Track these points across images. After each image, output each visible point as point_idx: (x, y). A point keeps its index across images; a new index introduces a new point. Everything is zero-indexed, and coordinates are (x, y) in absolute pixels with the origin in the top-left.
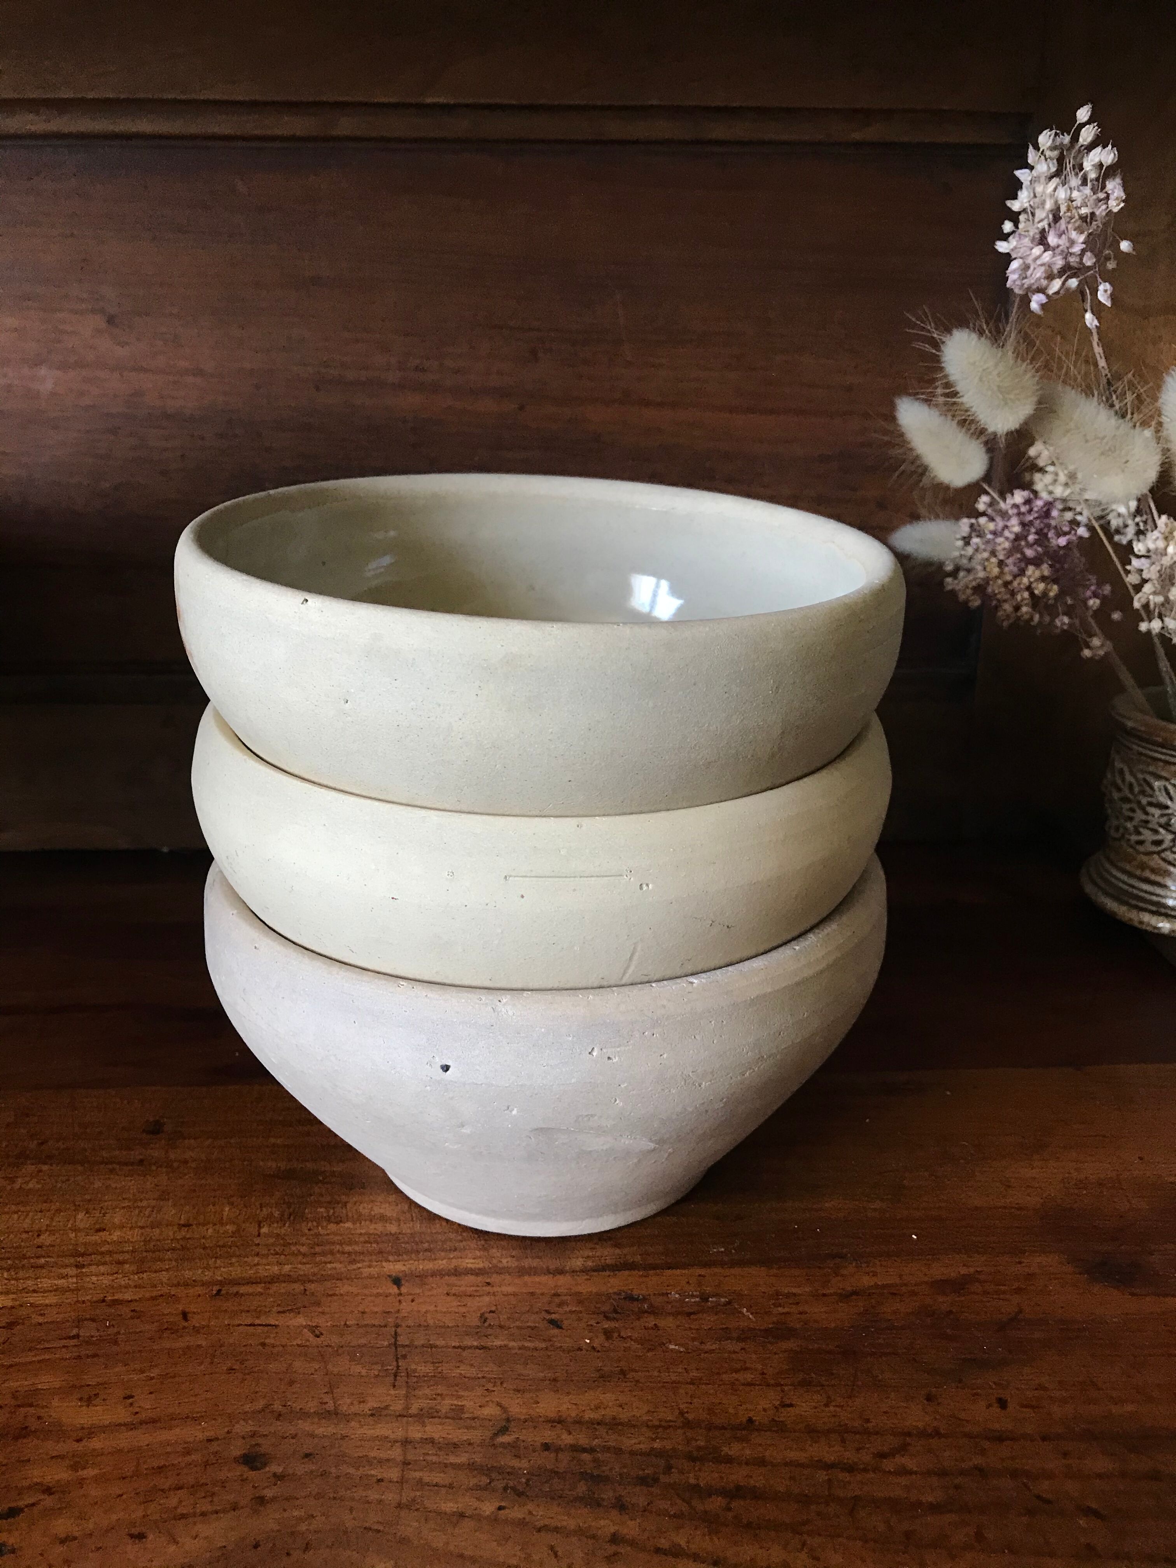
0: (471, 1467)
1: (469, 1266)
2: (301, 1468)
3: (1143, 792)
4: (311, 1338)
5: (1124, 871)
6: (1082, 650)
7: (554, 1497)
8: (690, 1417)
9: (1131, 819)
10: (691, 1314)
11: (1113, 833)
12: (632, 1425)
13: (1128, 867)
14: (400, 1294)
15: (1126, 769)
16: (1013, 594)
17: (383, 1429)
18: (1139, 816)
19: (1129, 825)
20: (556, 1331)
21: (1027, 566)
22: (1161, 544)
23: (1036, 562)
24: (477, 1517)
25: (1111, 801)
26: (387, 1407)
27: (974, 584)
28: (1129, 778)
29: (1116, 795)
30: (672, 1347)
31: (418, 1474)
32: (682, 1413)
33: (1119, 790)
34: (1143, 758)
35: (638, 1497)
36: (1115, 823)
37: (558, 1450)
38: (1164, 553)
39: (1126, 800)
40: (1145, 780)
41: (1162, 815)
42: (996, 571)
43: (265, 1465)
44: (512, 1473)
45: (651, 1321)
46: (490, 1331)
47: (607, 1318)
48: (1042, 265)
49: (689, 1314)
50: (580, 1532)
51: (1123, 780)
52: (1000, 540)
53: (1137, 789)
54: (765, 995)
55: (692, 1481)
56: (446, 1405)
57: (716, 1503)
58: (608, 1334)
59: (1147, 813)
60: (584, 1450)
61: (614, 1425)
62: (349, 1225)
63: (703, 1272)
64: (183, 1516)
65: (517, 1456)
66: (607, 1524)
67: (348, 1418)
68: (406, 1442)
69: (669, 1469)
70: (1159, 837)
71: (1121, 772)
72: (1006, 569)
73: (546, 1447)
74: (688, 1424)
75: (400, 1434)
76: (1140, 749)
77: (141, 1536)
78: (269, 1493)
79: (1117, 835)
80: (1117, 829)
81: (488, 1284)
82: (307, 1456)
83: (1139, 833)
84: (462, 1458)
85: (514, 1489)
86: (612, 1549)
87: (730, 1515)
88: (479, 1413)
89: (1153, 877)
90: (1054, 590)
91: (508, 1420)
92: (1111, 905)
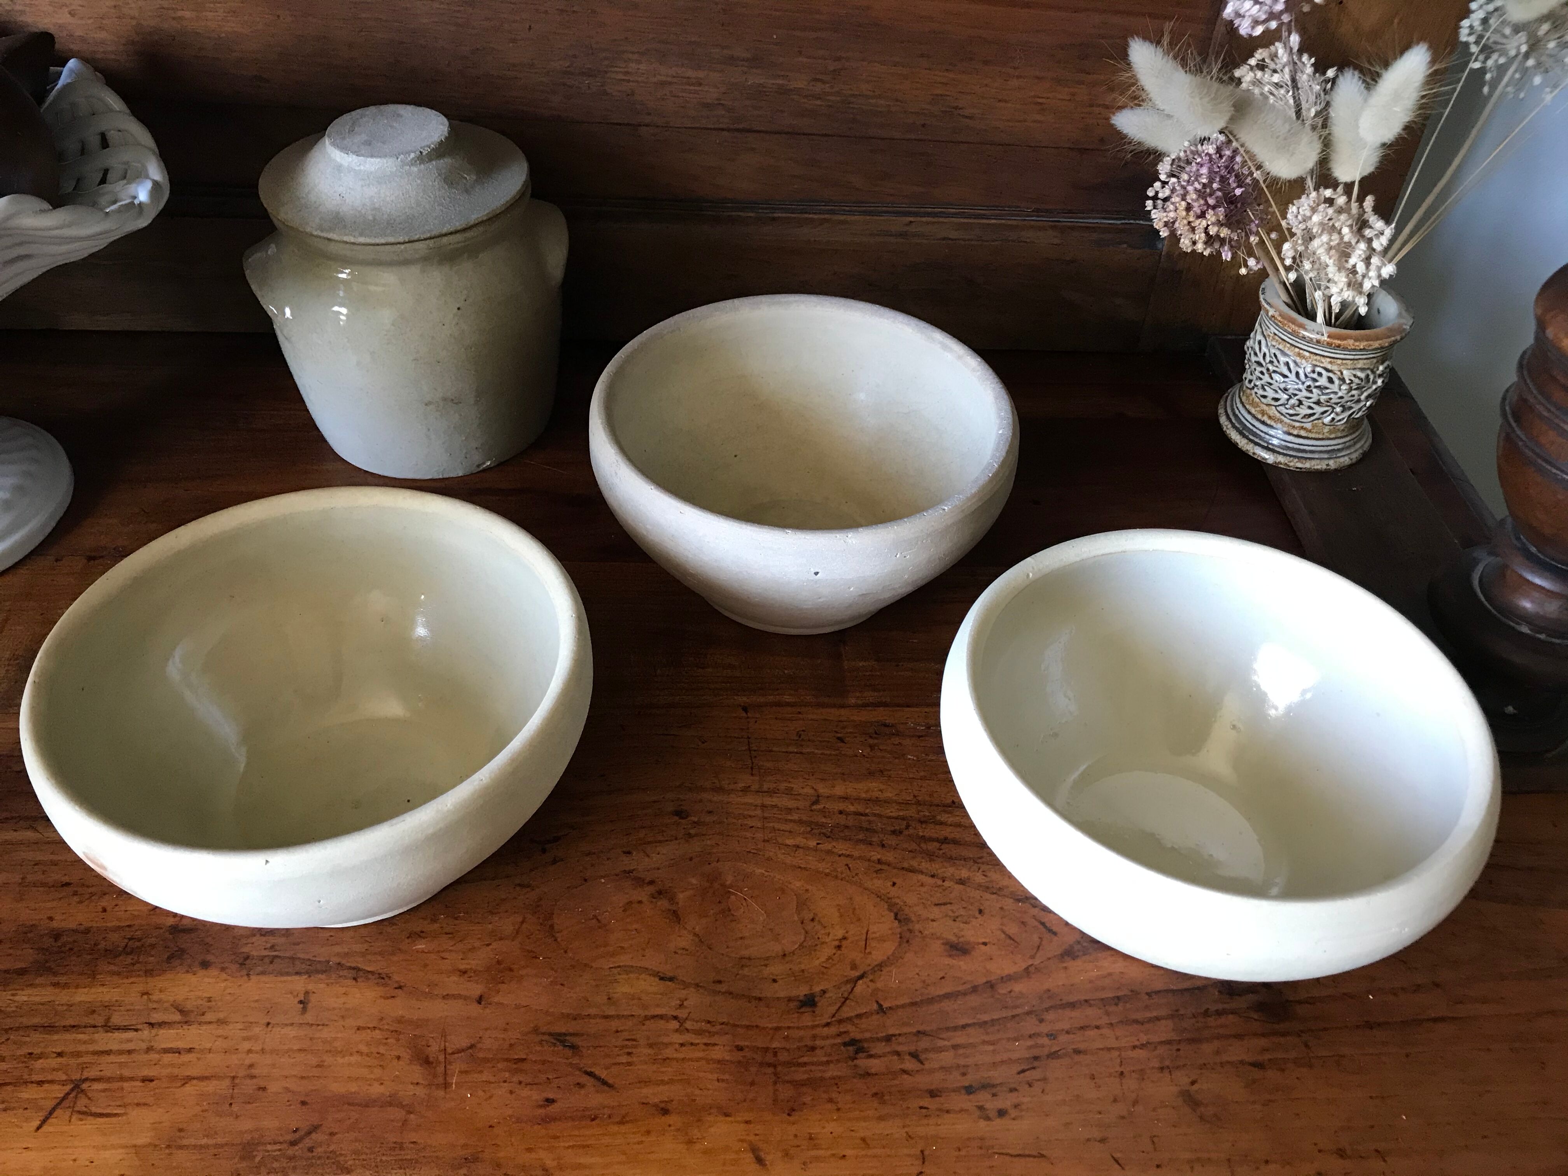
0: (800, 822)
1: (787, 700)
2: (708, 819)
3: (1271, 362)
4: (700, 743)
5: (1251, 414)
6: (1240, 267)
7: (846, 839)
8: (920, 798)
9: (1261, 379)
10: (922, 736)
11: (1247, 382)
12: (887, 801)
13: (1253, 411)
14: (748, 718)
15: (1263, 342)
16: (1193, 230)
17: (749, 799)
18: (1266, 378)
19: (1258, 383)
20: (842, 744)
21: (1207, 210)
22: (1308, 214)
23: (1215, 208)
24: (808, 848)
25: (1249, 360)
26: (749, 787)
27: (1165, 219)
28: (1264, 349)
29: (1253, 359)
30: (910, 757)
31: (771, 825)
32: (915, 796)
33: (1256, 354)
34: (1277, 338)
35: (892, 840)
36: (1249, 377)
37: (847, 814)
38: (1310, 219)
39: (1259, 364)
40: (1275, 355)
41: (1284, 382)
42: (1184, 212)
43: (687, 817)
44: (823, 825)
45: (896, 740)
46: (803, 743)
47: (871, 737)
48: (1249, 16)
49: (919, 737)
50: (860, 858)
51: (1260, 349)
52: (1191, 187)
53: (1268, 359)
55: (921, 834)
56: (783, 786)
57: (932, 846)
58: (872, 747)
59: (1272, 378)
60: (862, 815)
61: (877, 801)
62: (710, 670)
63: (927, 710)
64: (649, 843)
65: (825, 817)
66: (876, 855)
67: (729, 792)
68: (763, 806)
69: (907, 827)
70: (1277, 396)
71: (1260, 342)
72: (1191, 213)
73: (841, 812)
74: (918, 803)
75: (759, 802)
76: (1277, 332)
77: (629, 853)
78: (692, 832)
79: (1249, 386)
80: (1250, 381)
81: (800, 713)
82: (710, 812)
83: (1265, 390)
84: (795, 817)
85: (824, 834)
86: (879, 867)
87: (941, 852)
88: (801, 791)
89: (1269, 422)
90: (1225, 230)
91: (818, 796)
92: (1234, 436)
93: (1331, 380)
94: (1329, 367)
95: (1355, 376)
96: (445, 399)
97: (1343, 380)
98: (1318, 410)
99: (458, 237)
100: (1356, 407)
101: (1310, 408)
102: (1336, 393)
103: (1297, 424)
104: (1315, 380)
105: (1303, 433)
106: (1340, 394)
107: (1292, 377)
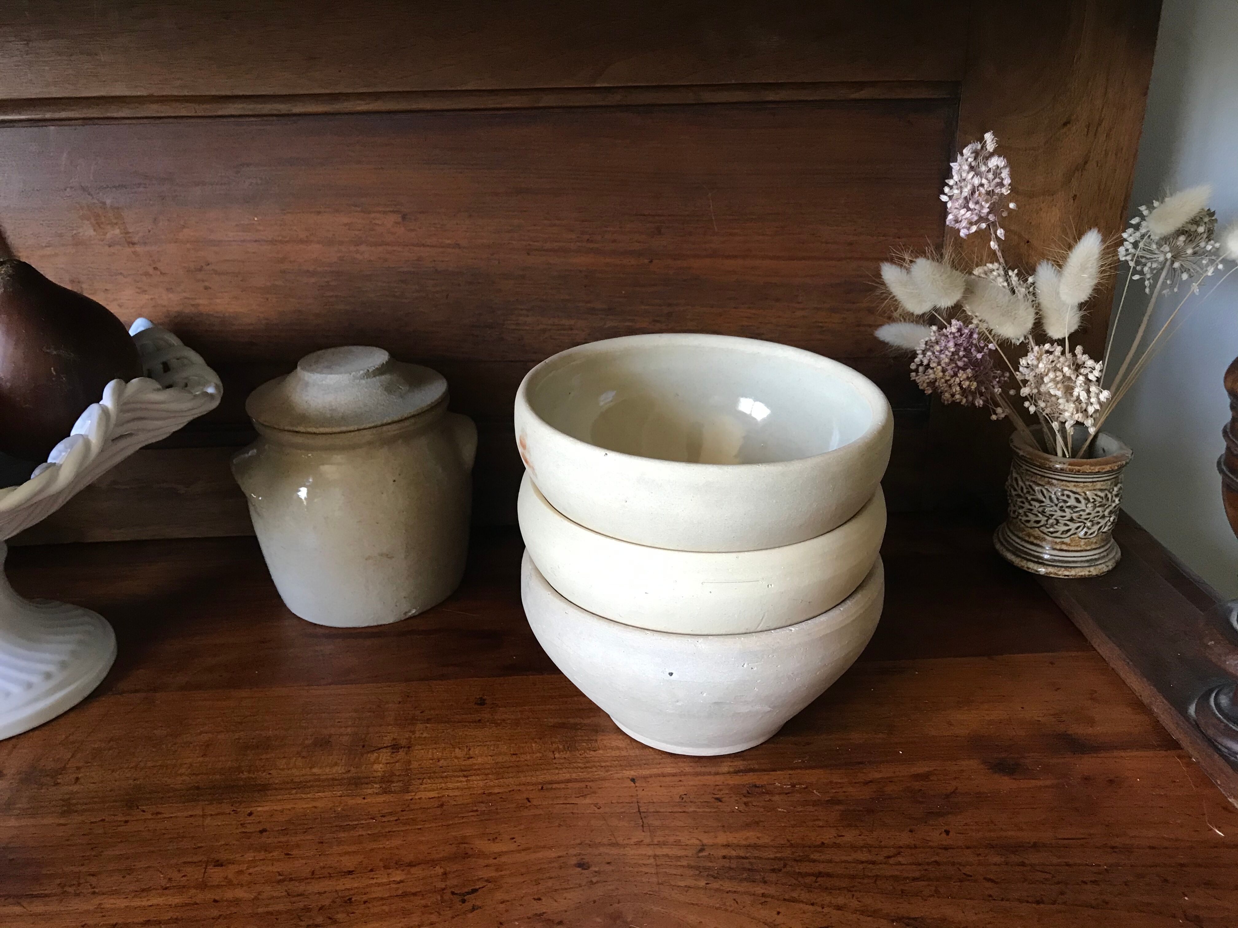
0: (690, 867)
1: (669, 772)
2: (609, 868)
3: (1028, 492)
4: (596, 809)
5: (1019, 538)
6: (991, 415)
7: (731, 879)
8: (792, 842)
9: (1023, 507)
10: (789, 793)
11: (1012, 514)
12: (765, 846)
13: (1020, 535)
14: (636, 787)
15: (1019, 479)
16: (950, 386)
17: (643, 850)
18: (1027, 505)
19: (1021, 511)
20: (720, 803)
21: (959, 371)
22: (1035, 362)
23: (964, 369)
24: (699, 888)
25: (1011, 495)
26: (642, 841)
27: (928, 381)
28: (1020, 483)
29: (1014, 493)
30: (780, 810)
31: (664, 870)
32: (788, 841)
33: (1015, 490)
34: (1029, 473)
35: (773, 877)
36: (1013, 508)
37: (730, 858)
38: (1037, 366)
39: (1019, 496)
40: (1030, 486)
41: (1040, 506)
42: (941, 374)
43: (589, 867)
44: (709, 869)
45: (767, 797)
46: (686, 804)
47: (745, 796)
48: (965, 219)
49: (787, 794)
50: (746, 893)
51: (1018, 484)
52: (943, 356)
53: (1025, 491)
54: (827, 635)
55: (797, 871)
56: (671, 839)
57: (808, 880)
58: (746, 804)
59: (1031, 505)
60: (743, 858)
61: (755, 846)
62: (601, 752)
63: (790, 772)
64: (556, 890)
65: (711, 862)
66: (759, 889)
67: (624, 846)
68: (655, 856)
69: (785, 866)
70: (1038, 519)
71: (1016, 479)
72: (947, 374)
73: (724, 857)
74: (792, 846)
75: (650, 852)
76: (1028, 468)
77: (540, 899)
78: (594, 880)
79: (1015, 516)
80: (1014, 512)
81: (680, 781)
82: (608, 863)
83: (1027, 516)
84: (684, 863)
85: (713, 876)
86: (763, 899)
87: (817, 884)
88: (688, 842)
89: (1035, 541)
90: (974, 385)
91: (703, 845)
92: (1010, 556)
93: (1078, 501)
94: (1074, 489)
95: (1096, 495)
96: (382, 555)
97: (1087, 499)
98: (1073, 526)
99: (395, 427)
100: (1103, 522)
101: (1066, 525)
102: (1084, 511)
103: (1058, 540)
104: (1065, 502)
105: (1064, 547)
106: (1088, 511)
107: (1047, 501)
